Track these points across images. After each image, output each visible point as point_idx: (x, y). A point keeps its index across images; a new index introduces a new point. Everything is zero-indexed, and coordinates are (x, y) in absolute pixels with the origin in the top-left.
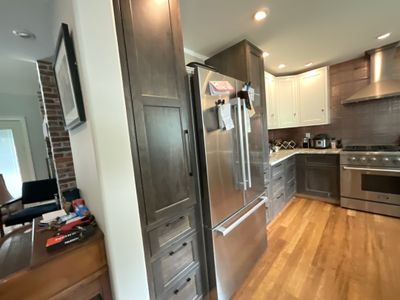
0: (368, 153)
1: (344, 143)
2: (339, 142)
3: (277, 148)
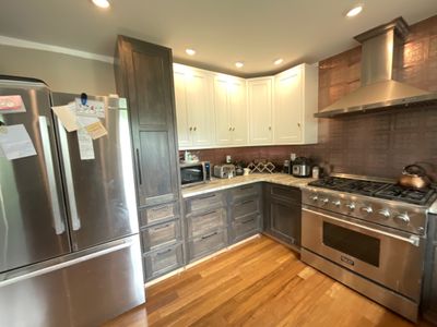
3: (247, 170)
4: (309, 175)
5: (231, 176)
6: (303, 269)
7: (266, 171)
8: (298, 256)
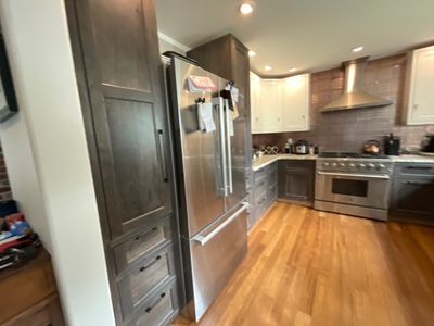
0: (339, 159)
1: (321, 149)
2: (316, 148)
3: (261, 153)
6: (318, 213)
7: (273, 153)
8: (312, 208)
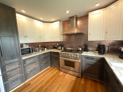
3: (46, 49)
4: (61, 49)
5: (40, 51)
6: (60, 73)
7: (51, 49)
8: (59, 70)
